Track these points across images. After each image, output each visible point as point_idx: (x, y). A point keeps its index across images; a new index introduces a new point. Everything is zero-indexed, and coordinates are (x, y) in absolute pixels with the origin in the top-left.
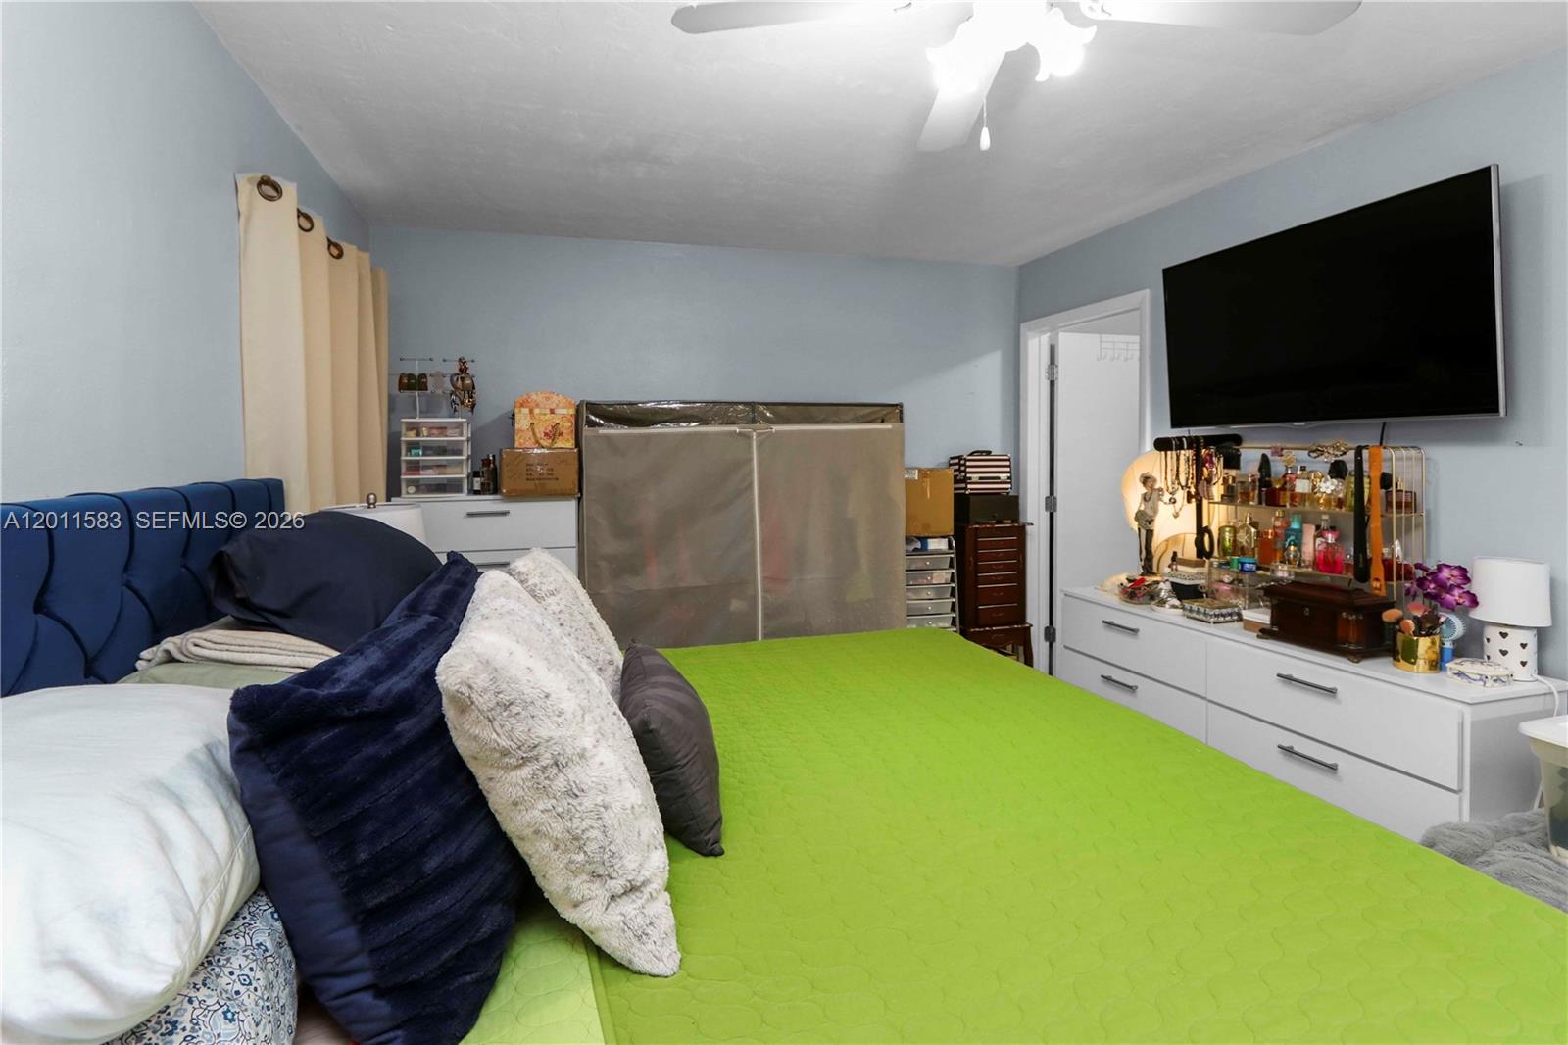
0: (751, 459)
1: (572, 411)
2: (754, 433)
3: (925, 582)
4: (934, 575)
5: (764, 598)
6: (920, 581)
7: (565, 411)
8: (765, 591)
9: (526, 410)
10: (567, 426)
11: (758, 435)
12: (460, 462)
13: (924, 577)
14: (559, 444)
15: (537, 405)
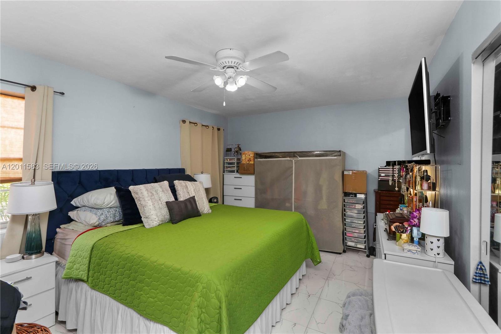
0: (292, 167)
1: (253, 155)
2: (293, 160)
3: (353, 207)
4: (356, 205)
5: (294, 204)
6: (351, 207)
7: (252, 155)
8: (295, 202)
9: (244, 155)
10: (252, 158)
11: (295, 160)
12: (234, 166)
13: (352, 205)
14: (250, 163)
15: (246, 154)
